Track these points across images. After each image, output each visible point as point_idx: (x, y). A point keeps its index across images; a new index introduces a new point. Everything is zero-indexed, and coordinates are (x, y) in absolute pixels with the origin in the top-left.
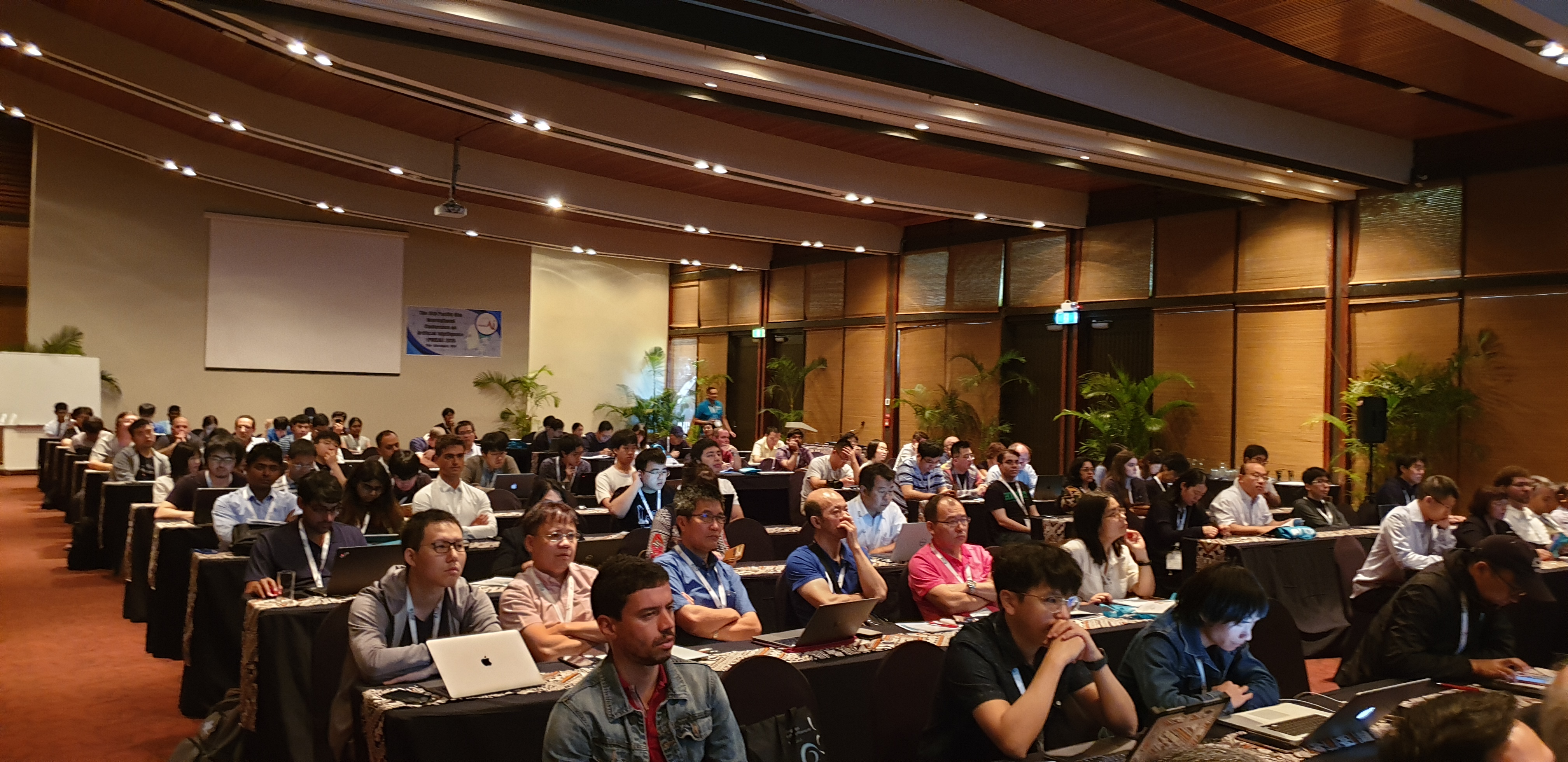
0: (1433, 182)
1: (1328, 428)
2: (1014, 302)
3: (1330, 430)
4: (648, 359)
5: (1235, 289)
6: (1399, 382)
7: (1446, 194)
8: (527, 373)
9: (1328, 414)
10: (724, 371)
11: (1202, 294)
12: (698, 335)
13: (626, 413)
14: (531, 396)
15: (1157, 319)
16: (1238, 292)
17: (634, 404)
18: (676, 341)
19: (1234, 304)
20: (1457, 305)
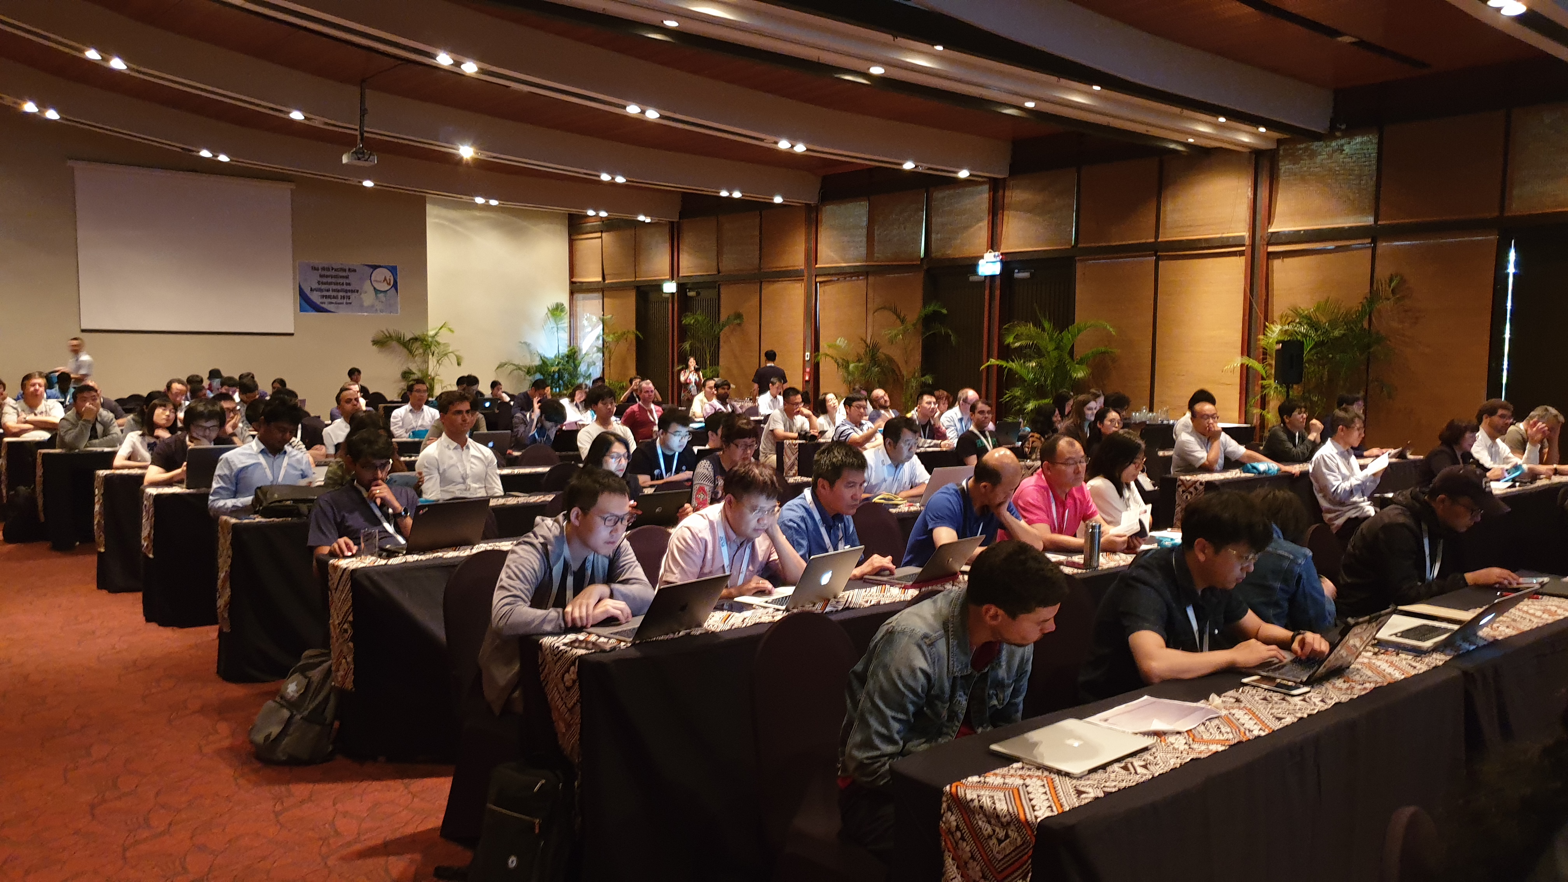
0: (1350, 132)
1: (1245, 372)
2: (935, 254)
3: (1246, 373)
4: (549, 315)
5: (1157, 237)
6: (1313, 324)
7: (1361, 143)
8: (427, 331)
9: (1246, 357)
10: (633, 327)
11: (1124, 243)
12: (602, 289)
13: (529, 372)
14: (433, 355)
15: (1079, 268)
16: (1159, 240)
17: (537, 362)
18: (579, 296)
19: (1156, 252)
20: (1370, 251)
